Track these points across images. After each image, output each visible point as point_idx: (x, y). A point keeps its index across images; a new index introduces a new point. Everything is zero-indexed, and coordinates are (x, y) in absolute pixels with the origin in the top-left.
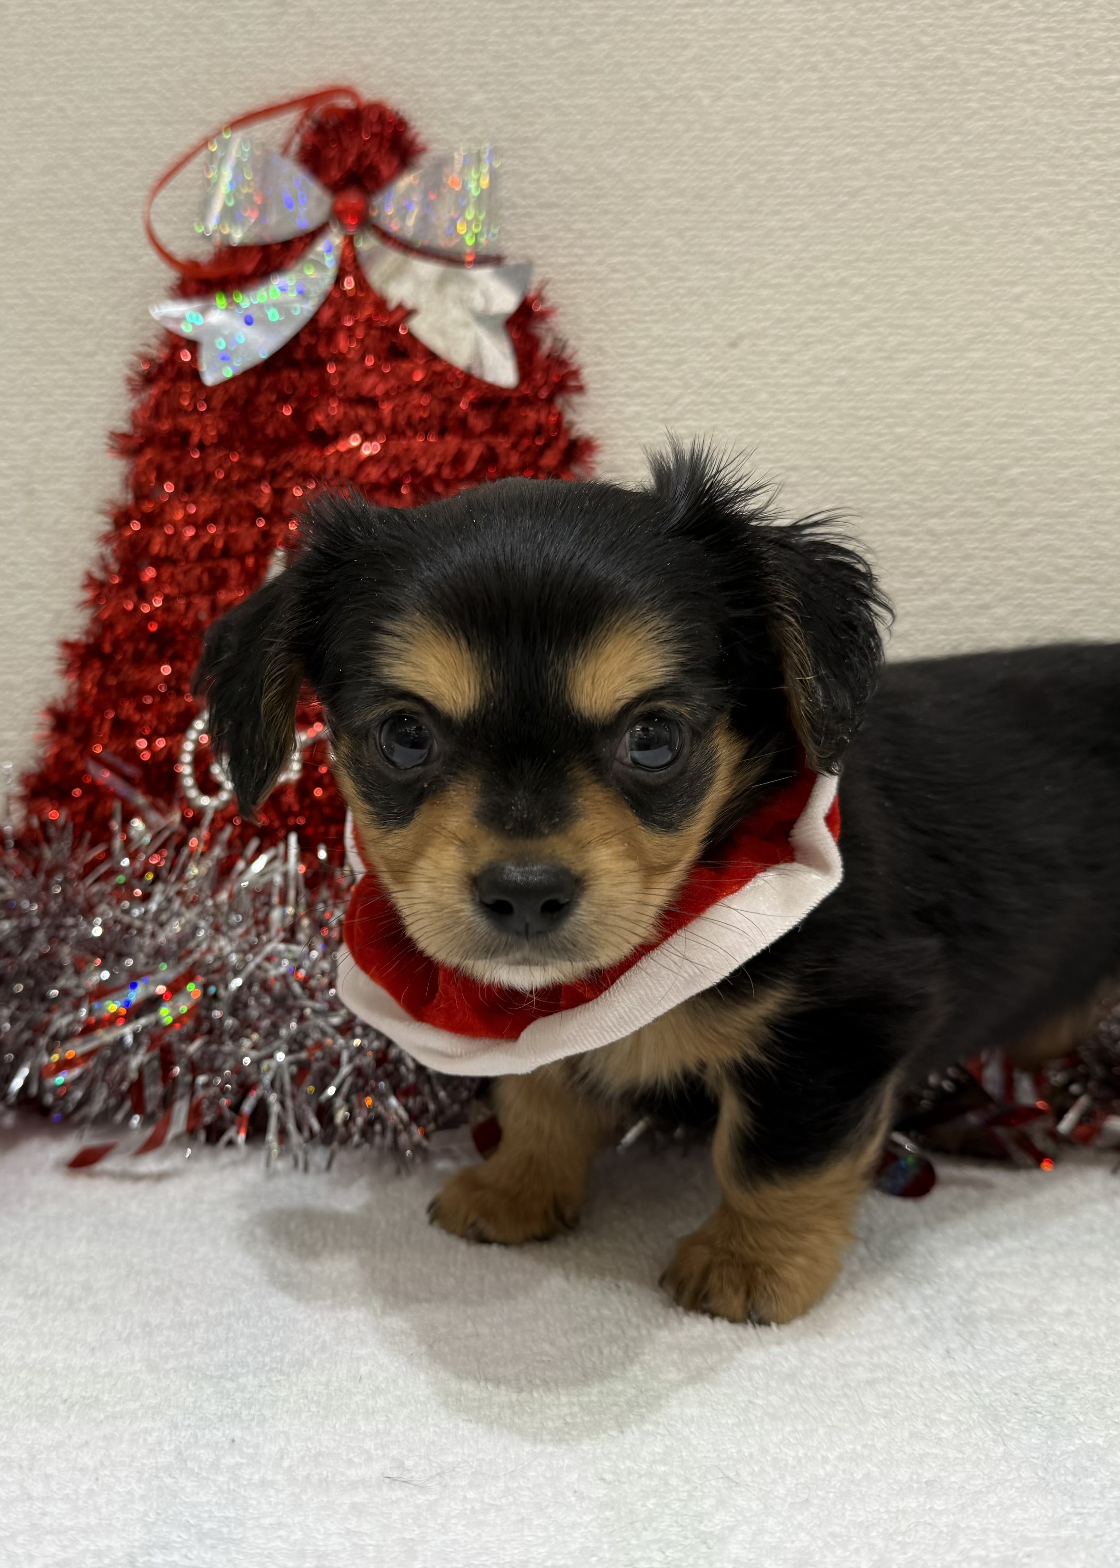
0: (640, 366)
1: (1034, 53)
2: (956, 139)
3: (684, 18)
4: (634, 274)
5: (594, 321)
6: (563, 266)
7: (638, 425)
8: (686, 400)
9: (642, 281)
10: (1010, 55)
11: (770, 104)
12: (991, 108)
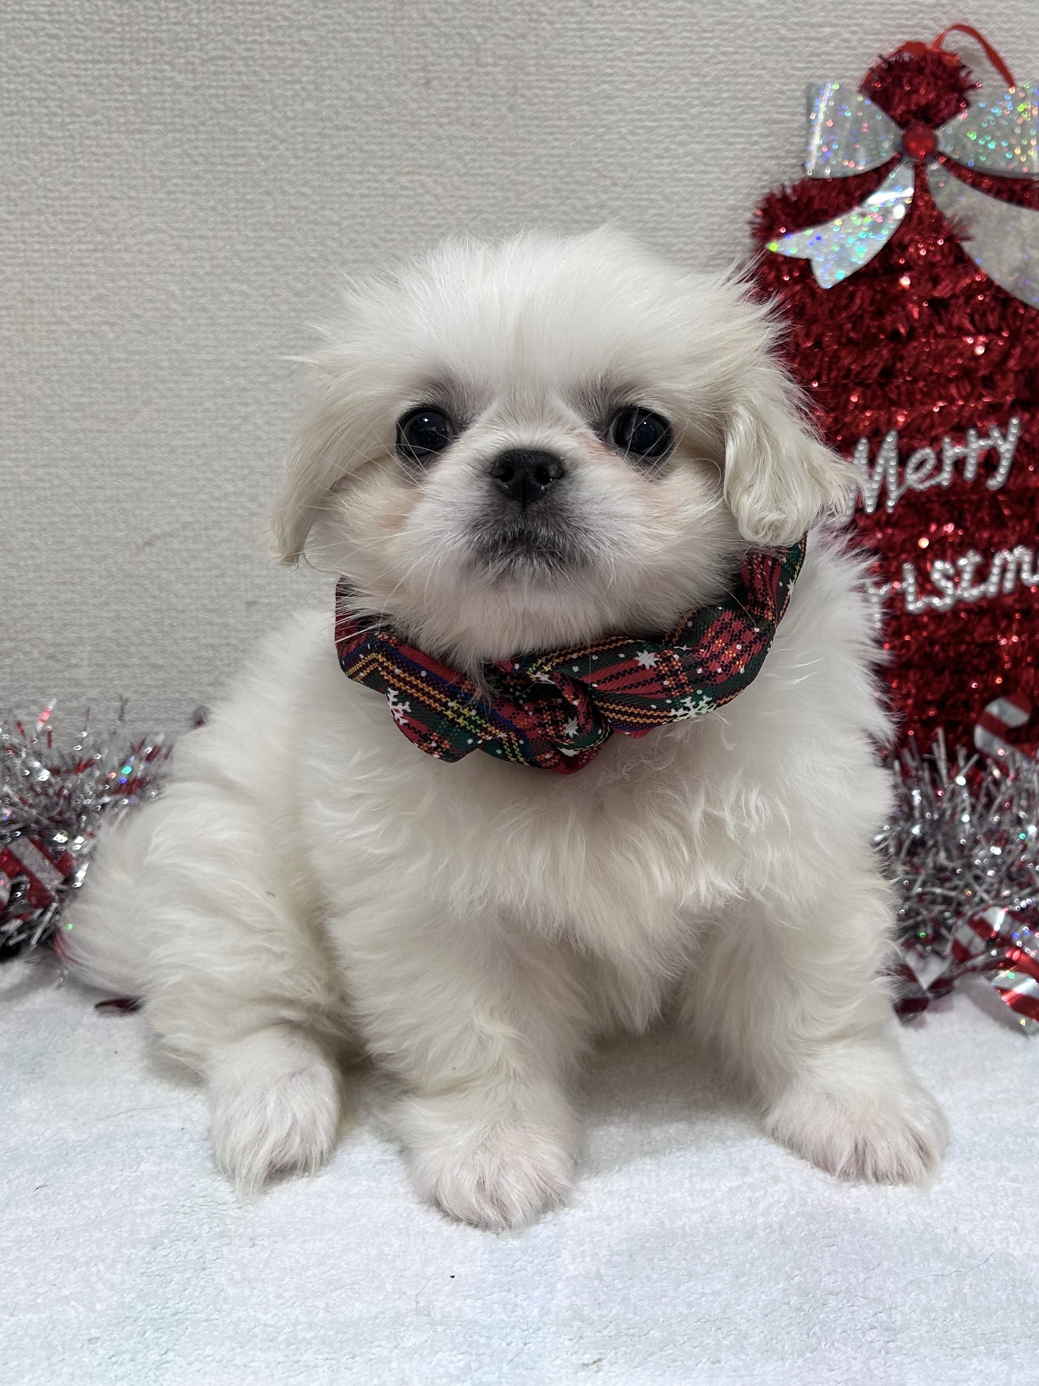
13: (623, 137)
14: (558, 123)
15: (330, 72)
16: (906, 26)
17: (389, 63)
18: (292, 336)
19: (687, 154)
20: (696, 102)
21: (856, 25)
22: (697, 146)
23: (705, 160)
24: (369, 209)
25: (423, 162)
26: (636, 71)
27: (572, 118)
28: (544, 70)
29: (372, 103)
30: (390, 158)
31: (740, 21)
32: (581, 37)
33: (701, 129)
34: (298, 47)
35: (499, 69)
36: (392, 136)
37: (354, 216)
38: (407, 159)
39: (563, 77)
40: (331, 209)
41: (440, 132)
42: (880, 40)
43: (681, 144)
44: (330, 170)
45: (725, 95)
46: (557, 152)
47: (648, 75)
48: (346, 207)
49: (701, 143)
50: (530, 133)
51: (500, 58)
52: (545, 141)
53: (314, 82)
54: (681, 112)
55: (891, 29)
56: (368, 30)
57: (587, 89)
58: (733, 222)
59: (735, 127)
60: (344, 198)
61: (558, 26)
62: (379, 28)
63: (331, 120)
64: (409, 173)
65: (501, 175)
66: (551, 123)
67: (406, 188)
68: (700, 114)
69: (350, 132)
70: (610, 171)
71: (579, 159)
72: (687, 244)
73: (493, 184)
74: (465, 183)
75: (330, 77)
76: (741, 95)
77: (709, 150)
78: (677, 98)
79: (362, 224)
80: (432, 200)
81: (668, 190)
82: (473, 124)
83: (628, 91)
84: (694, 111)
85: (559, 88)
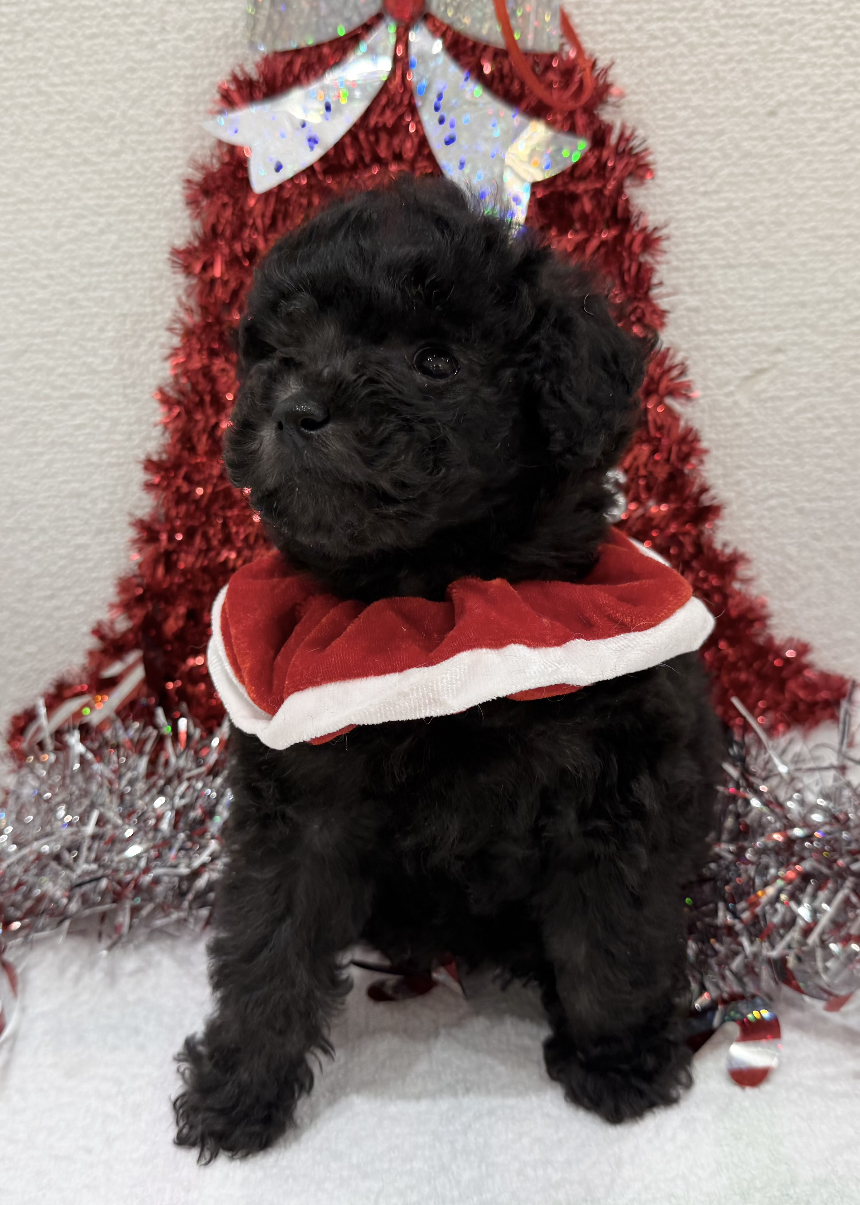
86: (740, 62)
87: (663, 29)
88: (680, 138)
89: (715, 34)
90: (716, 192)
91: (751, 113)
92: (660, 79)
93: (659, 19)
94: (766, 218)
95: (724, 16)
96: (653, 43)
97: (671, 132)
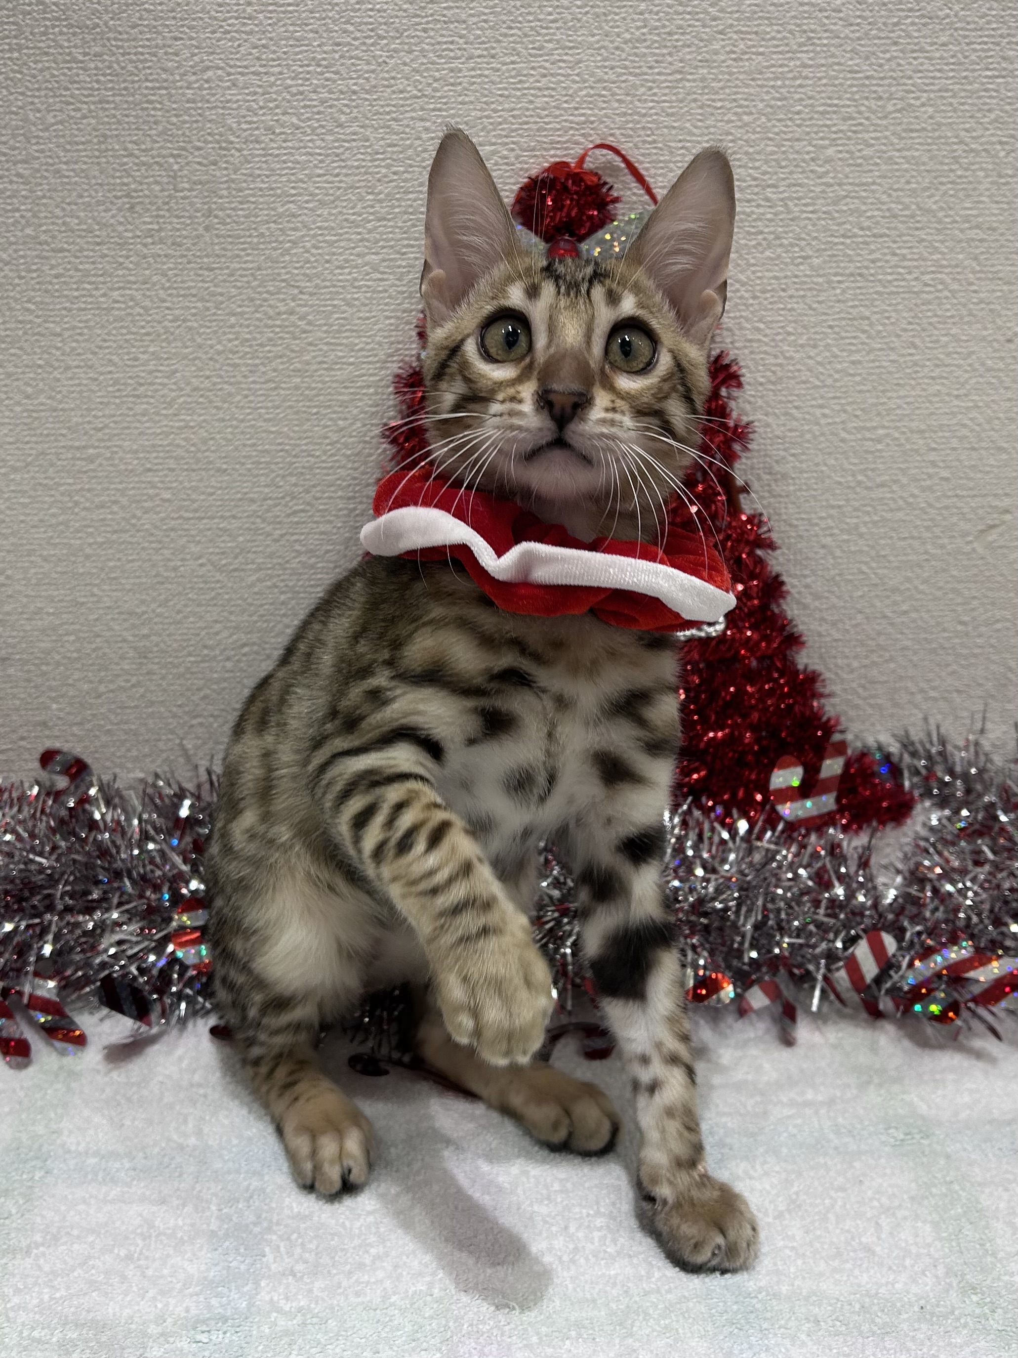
0: (143, 374)
1: (427, 129)
2: (370, 197)
3: (153, 98)
4: (131, 304)
5: (105, 341)
6: (77, 298)
7: (146, 418)
8: (182, 400)
9: (138, 310)
10: (407, 130)
11: (226, 169)
12: (395, 173)
13: (307, 252)
14: (249, 240)
15: (44, 201)
16: (558, 142)
17: (97, 191)
18: (25, 433)
19: (366, 264)
20: (371, 218)
21: (513, 143)
22: (373, 257)
23: (381, 269)
24: (86, 321)
25: (132, 278)
26: (317, 191)
27: (262, 235)
28: (234, 192)
29: (85, 227)
30: (101, 275)
31: (408, 142)
32: (265, 162)
33: (377, 241)
34: (15, 179)
35: (194, 193)
36: (105, 256)
37: (74, 328)
38: (117, 276)
39: (253, 200)
40: (53, 322)
41: (146, 251)
42: (535, 156)
43: (358, 255)
44: (50, 287)
45: (397, 210)
46: (251, 266)
47: (327, 195)
48: (66, 320)
49: (377, 254)
50: (224, 249)
51: (195, 183)
52: (238, 256)
53: (30, 210)
54: (357, 226)
55: (545, 146)
56: (76, 163)
57: (274, 209)
58: (408, 323)
59: (406, 239)
60: (64, 312)
61: (245, 152)
62: (85, 159)
63: (46, 243)
64: (119, 288)
65: (200, 288)
66: (242, 240)
67: (117, 302)
68: (376, 228)
69: (66, 254)
70: (297, 281)
71: (269, 271)
72: (367, 343)
73: (194, 296)
74: (170, 295)
75: (45, 205)
76: (411, 210)
77: (384, 260)
78: (354, 214)
79: (80, 334)
80: (142, 311)
81: (349, 296)
82: (173, 244)
83: (310, 209)
84: (369, 226)
85: (249, 208)
86: (988, 304)
87: (933, 279)
88: (942, 356)
89: (971, 284)
90: (966, 395)
91: (995, 340)
92: (929, 314)
93: (933, 272)
94: (1001, 415)
95: (979, 272)
96: (927, 289)
97: (935, 352)
